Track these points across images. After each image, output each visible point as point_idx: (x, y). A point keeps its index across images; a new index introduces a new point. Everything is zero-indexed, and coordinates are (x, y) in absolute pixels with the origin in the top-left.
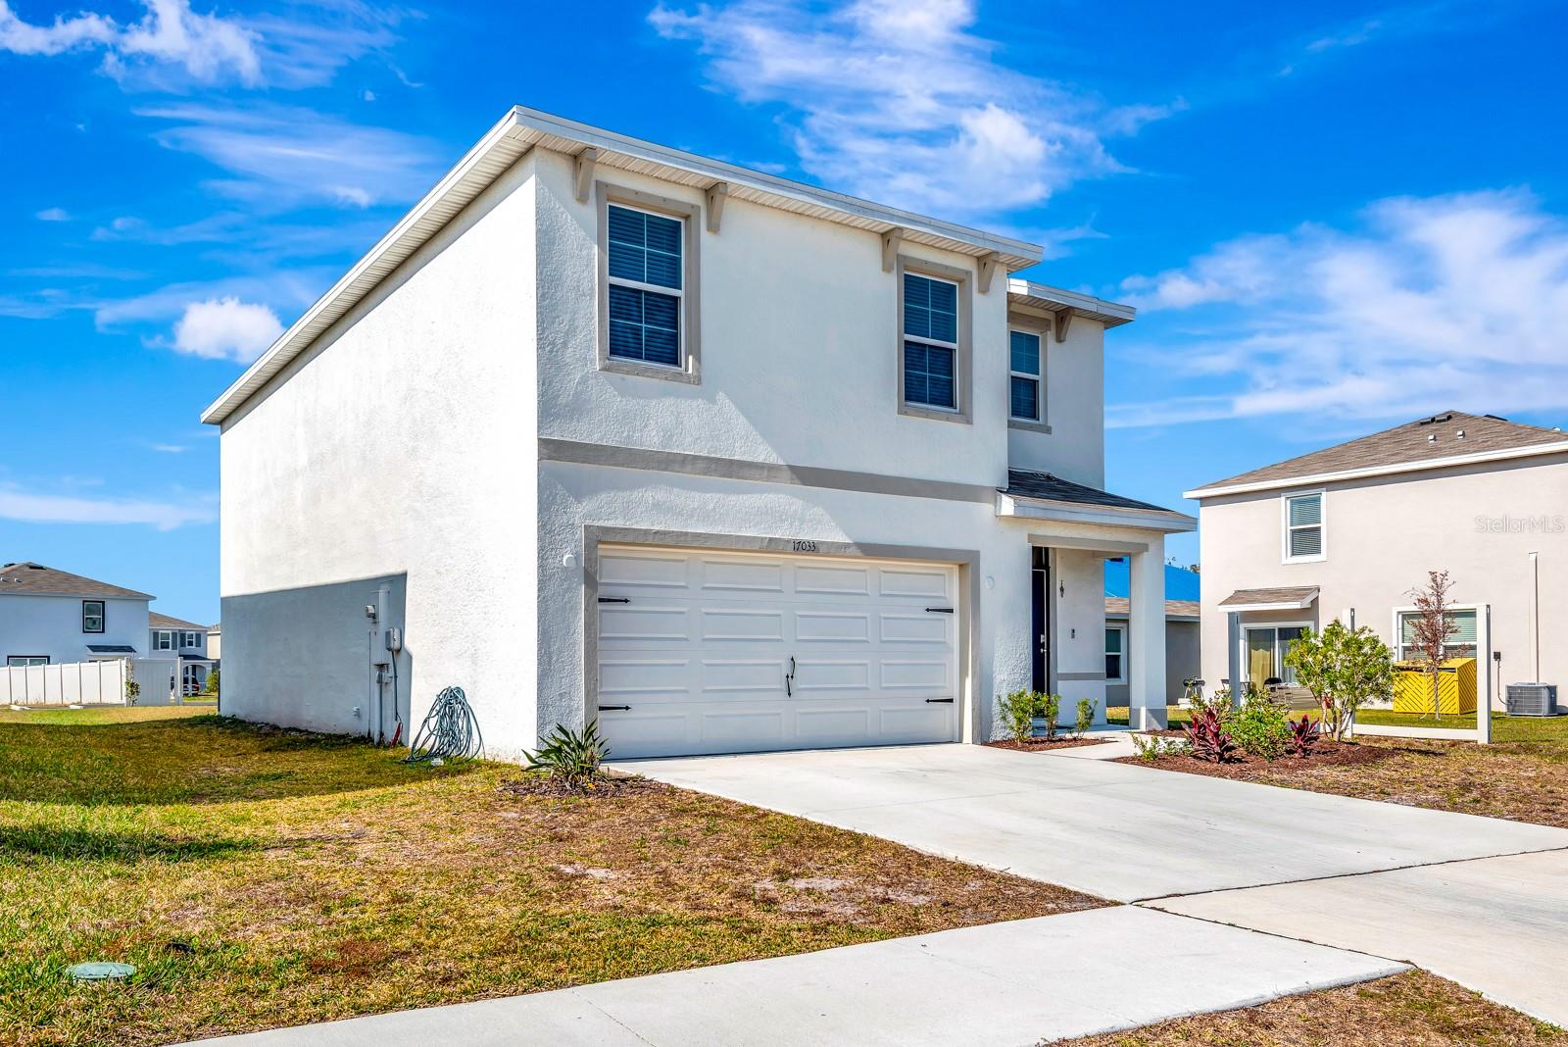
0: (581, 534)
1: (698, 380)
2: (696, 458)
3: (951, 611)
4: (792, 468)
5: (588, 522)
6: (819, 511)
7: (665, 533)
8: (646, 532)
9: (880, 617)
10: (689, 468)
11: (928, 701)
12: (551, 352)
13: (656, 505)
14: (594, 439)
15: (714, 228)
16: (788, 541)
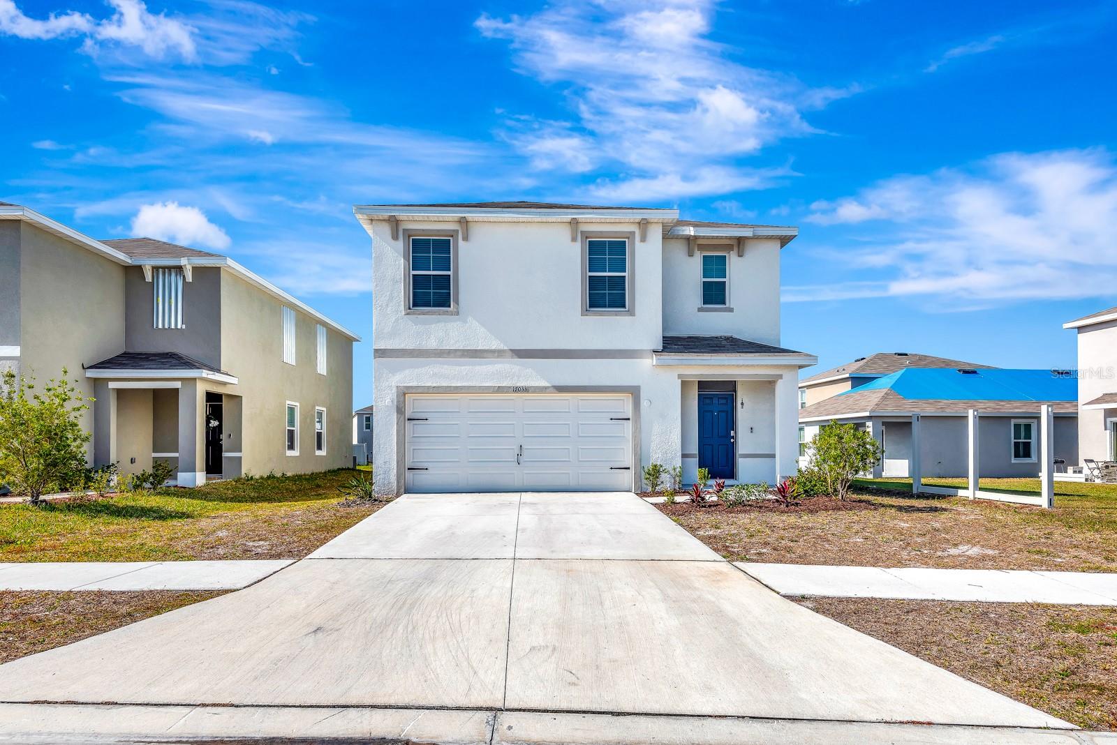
0: (394, 390)
1: (458, 313)
2: (456, 350)
3: (629, 419)
4: (512, 351)
5: (399, 385)
6: (529, 370)
7: (439, 387)
8: (429, 387)
9: (578, 424)
10: (452, 355)
11: (612, 468)
12: (380, 310)
13: (435, 374)
14: (402, 346)
15: (466, 238)
16: (510, 387)
